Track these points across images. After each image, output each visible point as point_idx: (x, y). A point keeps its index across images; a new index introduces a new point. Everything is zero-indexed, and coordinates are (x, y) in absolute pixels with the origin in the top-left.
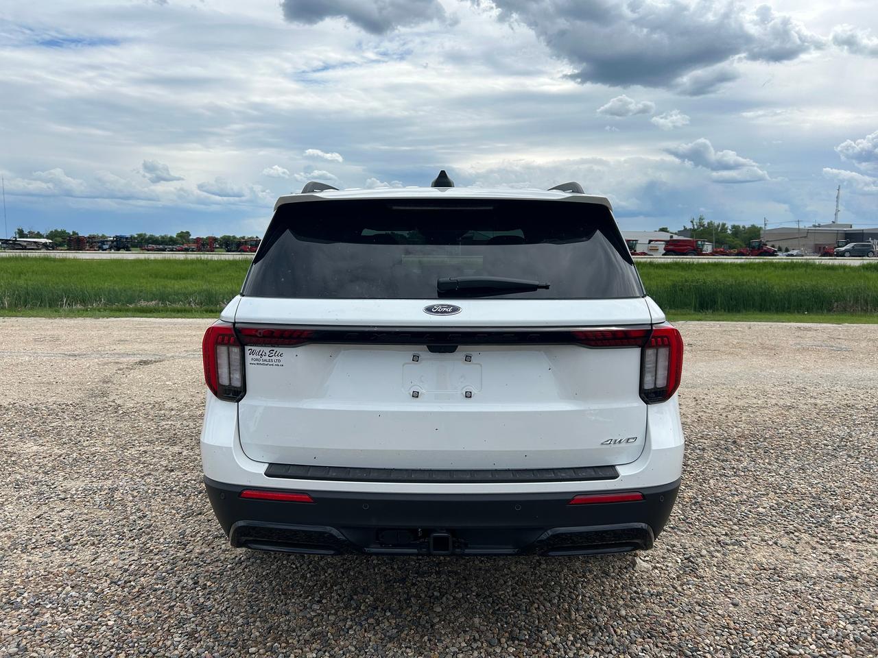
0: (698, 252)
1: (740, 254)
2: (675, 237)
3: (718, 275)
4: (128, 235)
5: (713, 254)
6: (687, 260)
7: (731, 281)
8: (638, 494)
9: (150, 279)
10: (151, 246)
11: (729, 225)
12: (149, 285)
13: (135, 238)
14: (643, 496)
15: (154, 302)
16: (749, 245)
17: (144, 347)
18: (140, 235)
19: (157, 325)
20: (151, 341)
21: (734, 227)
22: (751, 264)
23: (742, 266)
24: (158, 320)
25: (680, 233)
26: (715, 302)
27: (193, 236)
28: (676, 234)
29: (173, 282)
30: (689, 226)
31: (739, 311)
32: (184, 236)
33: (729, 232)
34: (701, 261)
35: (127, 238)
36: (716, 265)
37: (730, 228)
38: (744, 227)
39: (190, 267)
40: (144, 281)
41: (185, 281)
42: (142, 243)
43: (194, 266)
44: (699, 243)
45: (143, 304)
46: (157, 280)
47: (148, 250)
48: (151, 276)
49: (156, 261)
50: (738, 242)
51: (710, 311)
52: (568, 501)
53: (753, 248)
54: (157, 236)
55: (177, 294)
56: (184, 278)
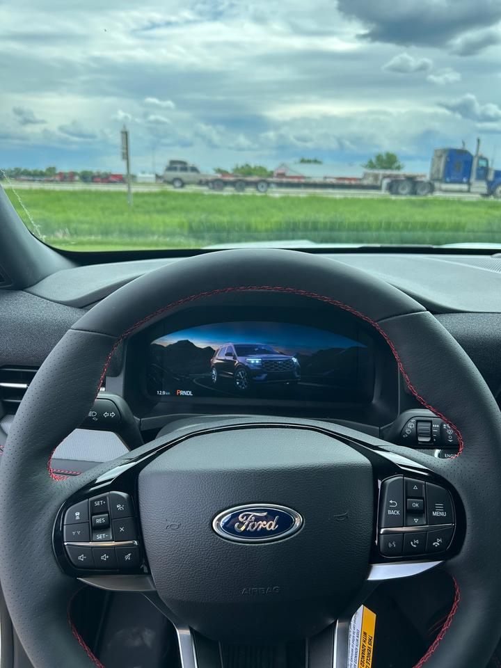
18: (16, 169)
27: (58, 171)
32: (51, 170)
42: (19, 175)
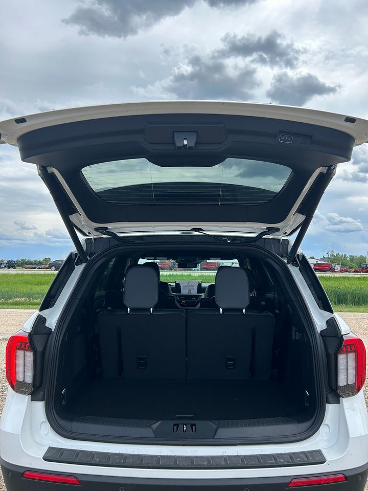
0: (333, 270)
1: (356, 271)
2: (319, 262)
3: (346, 284)
4: (15, 260)
5: (341, 271)
6: (328, 275)
7: (354, 287)
8: (341, 476)
9: (24, 285)
10: (28, 266)
11: (348, 256)
12: (22, 288)
13: (20, 262)
14: (346, 478)
15: (24, 298)
16: (360, 266)
17: (8, 329)
18: (22, 260)
19: (19, 314)
20: (13, 325)
21: (351, 256)
22: (364, 277)
23: (359, 278)
24: (22, 311)
25: (321, 260)
26: (347, 300)
27: (52, 260)
28: (319, 260)
29: (36, 286)
30: (326, 256)
31: (361, 305)
32: (47, 260)
33: (348, 259)
34: (335, 275)
35: (15, 262)
36: (344, 278)
37: (349, 257)
38: (356, 256)
39: (47, 278)
40: (20, 286)
41: (43, 286)
42: (24, 264)
43: (49, 277)
44: (333, 265)
45: (17, 299)
46: (28, 285)
47: (26, 268)
48: (24, 283)
49: (28, 275)
50: (354, 265)
51: (344, 305)
52: (287, 485)
53: (363, 268)
54: (32, 260)
55: (37, 293)
56: (42, 285)
